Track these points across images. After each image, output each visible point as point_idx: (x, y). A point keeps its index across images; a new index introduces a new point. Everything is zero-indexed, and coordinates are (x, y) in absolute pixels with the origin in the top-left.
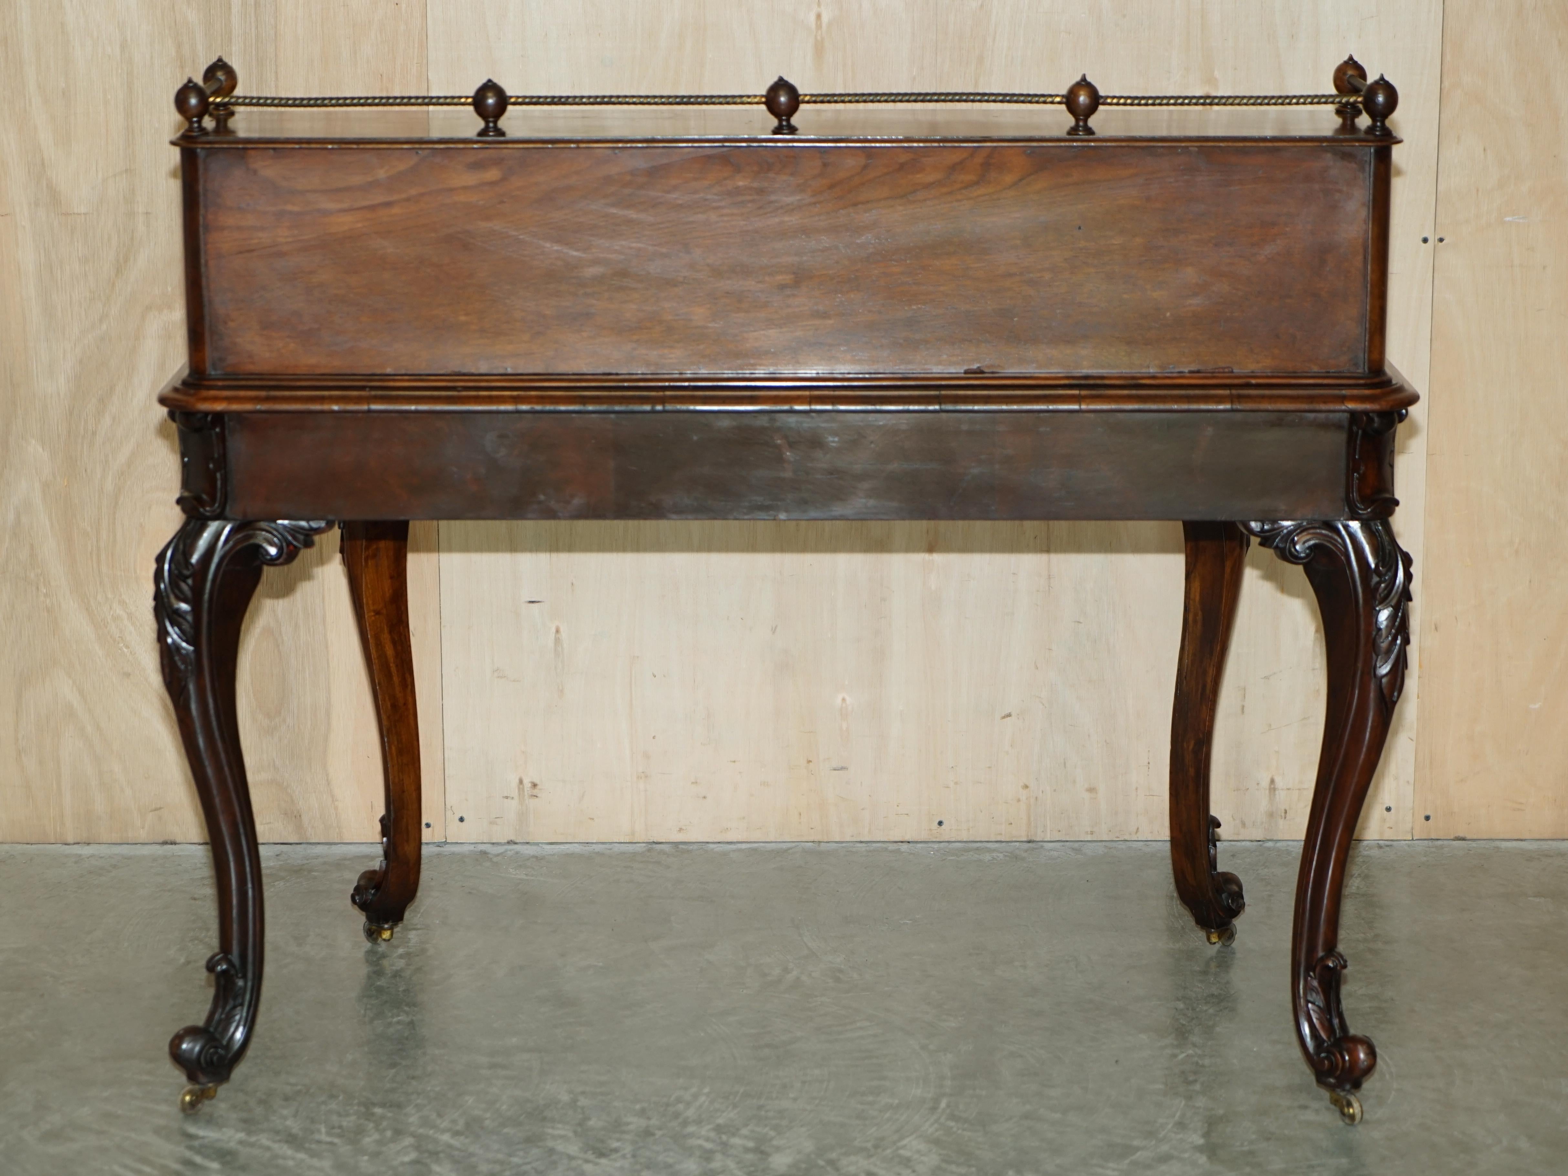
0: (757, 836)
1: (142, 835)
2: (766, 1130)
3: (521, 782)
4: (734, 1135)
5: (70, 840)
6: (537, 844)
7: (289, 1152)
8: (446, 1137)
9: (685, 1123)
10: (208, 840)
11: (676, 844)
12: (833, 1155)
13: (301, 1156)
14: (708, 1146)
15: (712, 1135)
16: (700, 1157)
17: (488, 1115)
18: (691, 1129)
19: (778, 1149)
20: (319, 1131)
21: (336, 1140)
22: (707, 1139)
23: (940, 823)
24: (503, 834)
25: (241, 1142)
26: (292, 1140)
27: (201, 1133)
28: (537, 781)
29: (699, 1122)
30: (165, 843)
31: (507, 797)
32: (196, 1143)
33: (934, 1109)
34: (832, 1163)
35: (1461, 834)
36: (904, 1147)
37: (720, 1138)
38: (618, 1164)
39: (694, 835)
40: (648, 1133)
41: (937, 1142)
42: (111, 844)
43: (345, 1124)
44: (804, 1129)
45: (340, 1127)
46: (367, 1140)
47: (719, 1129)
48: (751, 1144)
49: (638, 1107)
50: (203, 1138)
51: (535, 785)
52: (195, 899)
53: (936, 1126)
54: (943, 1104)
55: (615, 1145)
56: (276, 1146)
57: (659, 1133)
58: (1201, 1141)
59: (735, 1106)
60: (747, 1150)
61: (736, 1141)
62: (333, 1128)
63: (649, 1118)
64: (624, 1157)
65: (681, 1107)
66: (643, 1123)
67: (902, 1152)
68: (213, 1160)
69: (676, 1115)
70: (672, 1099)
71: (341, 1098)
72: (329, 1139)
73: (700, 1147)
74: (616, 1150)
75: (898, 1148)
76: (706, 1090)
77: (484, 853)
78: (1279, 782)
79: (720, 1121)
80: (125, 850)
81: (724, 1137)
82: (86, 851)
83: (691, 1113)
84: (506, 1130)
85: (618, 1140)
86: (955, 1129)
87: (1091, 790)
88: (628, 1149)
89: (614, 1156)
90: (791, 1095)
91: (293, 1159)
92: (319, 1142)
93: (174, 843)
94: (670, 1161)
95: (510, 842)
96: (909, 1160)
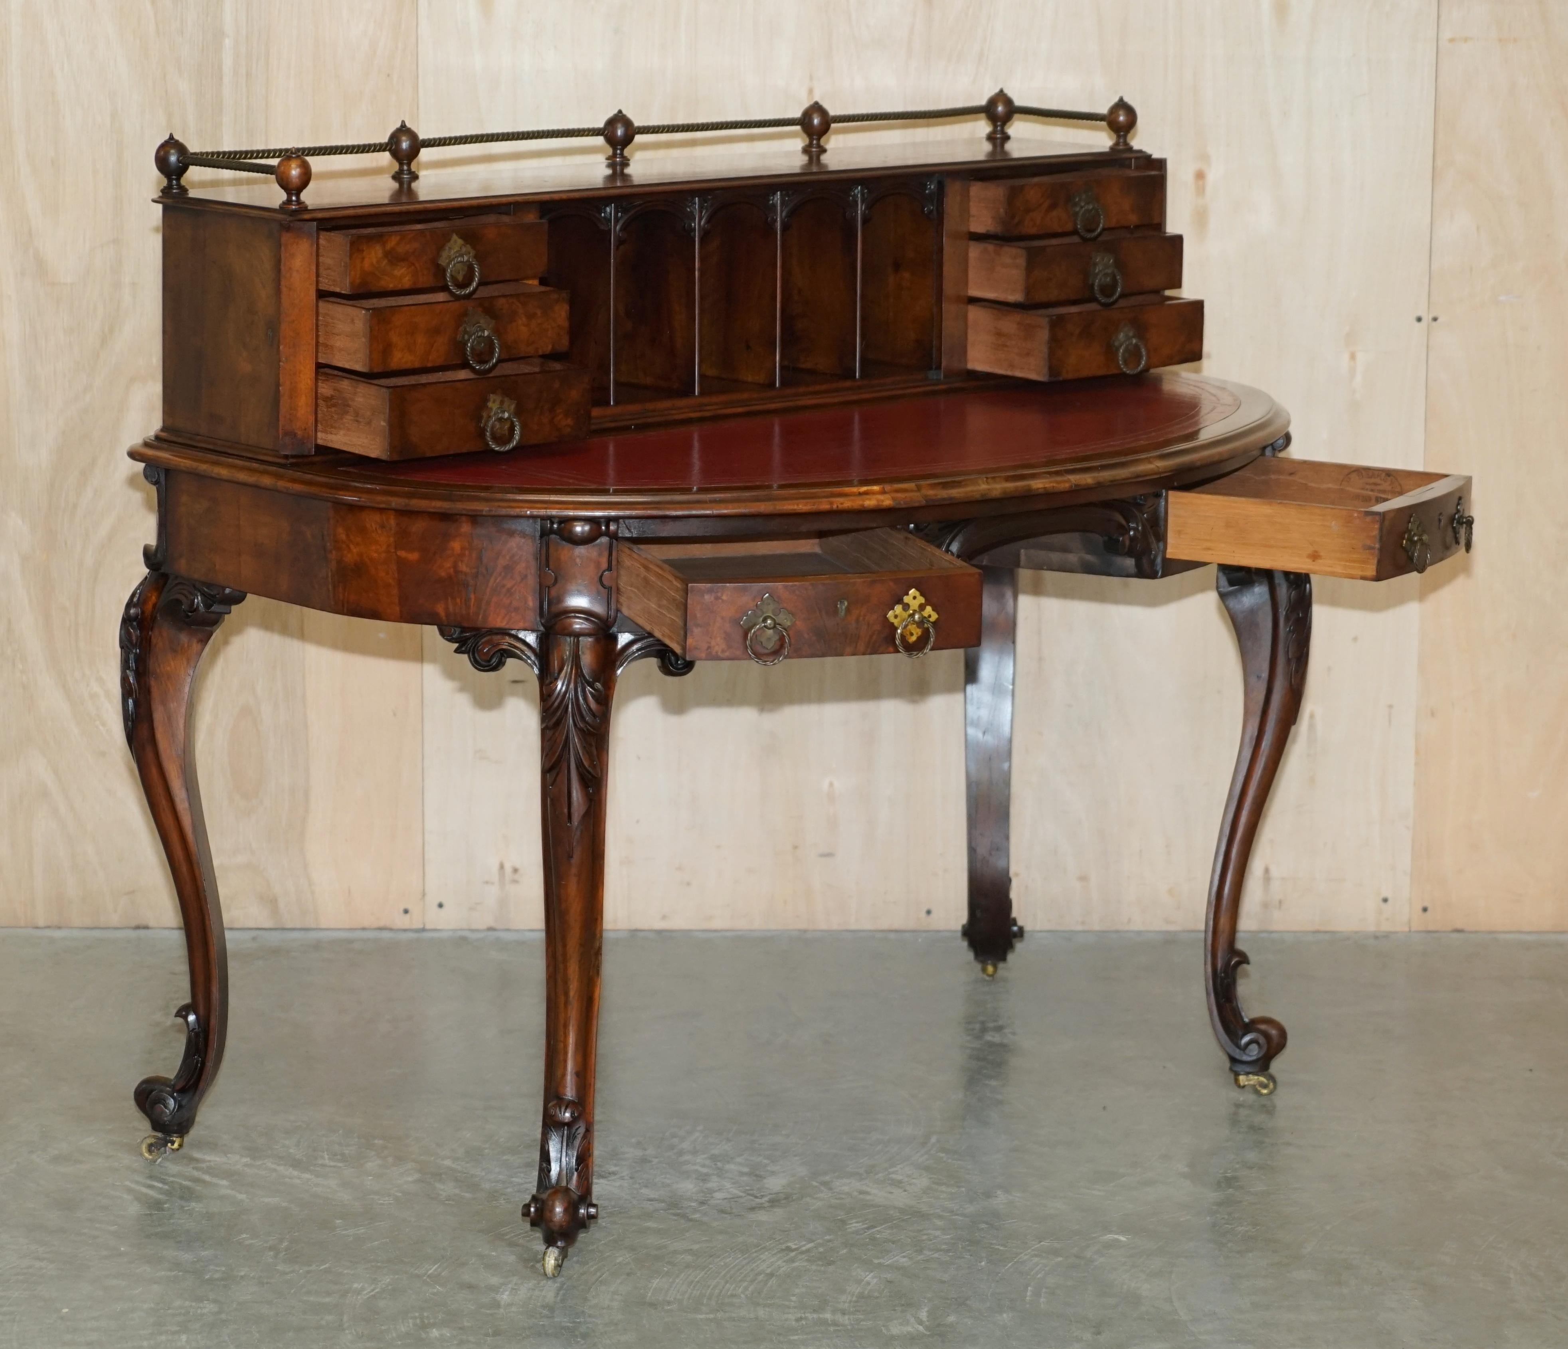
0: (742, 924)
1: (115, 920)
2: (760, 1158)
3: (502, 867)
4: (728, 1162)
5: (41, 923)
6: (517, 931)
7: (295, 1173)
8: (448, 1163)
9: (681, 1153)
10: (182, 925)
11: (659, 932)
12: (827, 1178)
13: (307, 1176)
14: (705, 1170)
15: (707, 1162)
16: (697, 1179)
17: (487, 1146)
18: (687, 1157)
19: (773, 1173)
20: (323, 1158)
21: (340, 1165)
22: (703, 1166)
23: (929, 912)
24: (483, 920)
25: (246, 1165)
26: (296, 1164)
27: (207, 1158)
28: (518, 865)
29: (695, 1152)
30: (138, 928)
31: (487, 882)
32: (204, 1165)
33: (924, 1144)
34: (825, 1184)
35: (1459, 926)
36: (895, 1173)
37: (716, 1164)
38: (617, 1184)
39: (677, 923)
40: (644, 1160)
41: (927, 1169)
42: (82, 928)
43: (347, 1152)
44: (797, 1158)
45: (343, 1154)
46: (369, 1165)
47: (714, 1158)
48: (746, 1170)
49: (633, 1140)
50: (210, 1161)
51: (516, 870)
52: (175, 974)
53: (926, 1156)
54: (933, 1139)
55: (613, 1169)
56: (281, 1168)
57: (655, 1161)
58: (1186, 1170)
59: (728, 1140)
60: (742, 1174)
61: (732, 1167)
62: (335, 1155)
63: (645, 1150)
64: (622, 1178)
65: (675, 1141)
66: (639, 1153)
67: (893, 1176)
68: (223, 1179)
69: (672, 1147)
70: (667, 1134)
71: (341, 1132)
72: (332, 1164)
73: (696, 1171)
74: (614, 1173)
75: (890, 1173)
76: (700, 1128)
77: (464, 939)
78: (1274, 872)
79: (716, 1152)
80: (97, 934)
81: (719, 1164)
82: (58, 934)
83: (686, 1145)
84: (505, 1157)
85: (616, 1165)
86: (945, 1159)
87: (1083, 878)
88: (625, 1173)
89: (613, 1177)
90: (783, 1132)
91: (299, 1178)
92: (323, 1165)
93: (146, 927)
94: (668, 1181)
95: (491, 929)
96: (900, 1182)
